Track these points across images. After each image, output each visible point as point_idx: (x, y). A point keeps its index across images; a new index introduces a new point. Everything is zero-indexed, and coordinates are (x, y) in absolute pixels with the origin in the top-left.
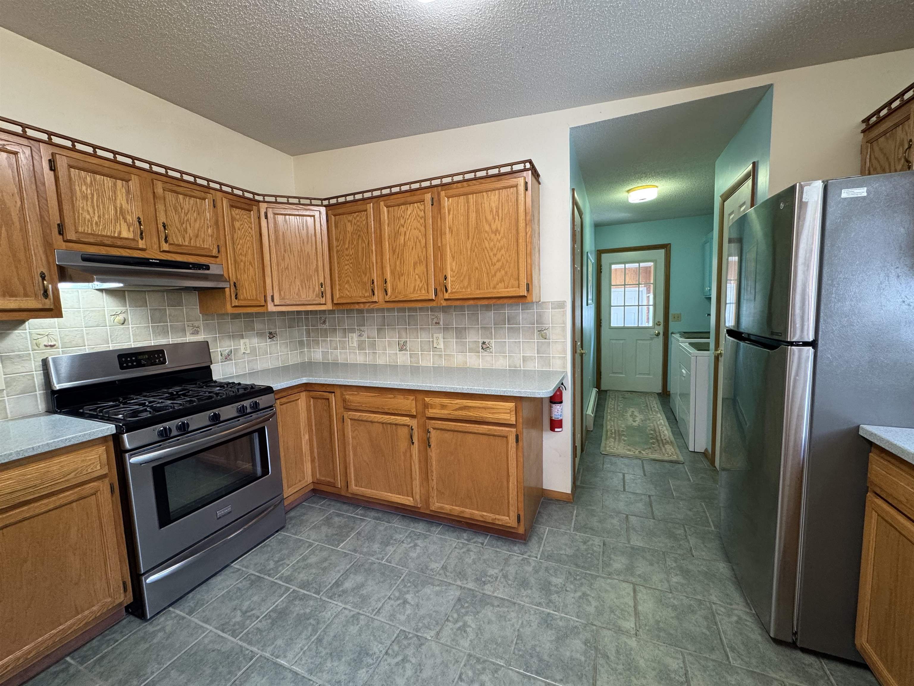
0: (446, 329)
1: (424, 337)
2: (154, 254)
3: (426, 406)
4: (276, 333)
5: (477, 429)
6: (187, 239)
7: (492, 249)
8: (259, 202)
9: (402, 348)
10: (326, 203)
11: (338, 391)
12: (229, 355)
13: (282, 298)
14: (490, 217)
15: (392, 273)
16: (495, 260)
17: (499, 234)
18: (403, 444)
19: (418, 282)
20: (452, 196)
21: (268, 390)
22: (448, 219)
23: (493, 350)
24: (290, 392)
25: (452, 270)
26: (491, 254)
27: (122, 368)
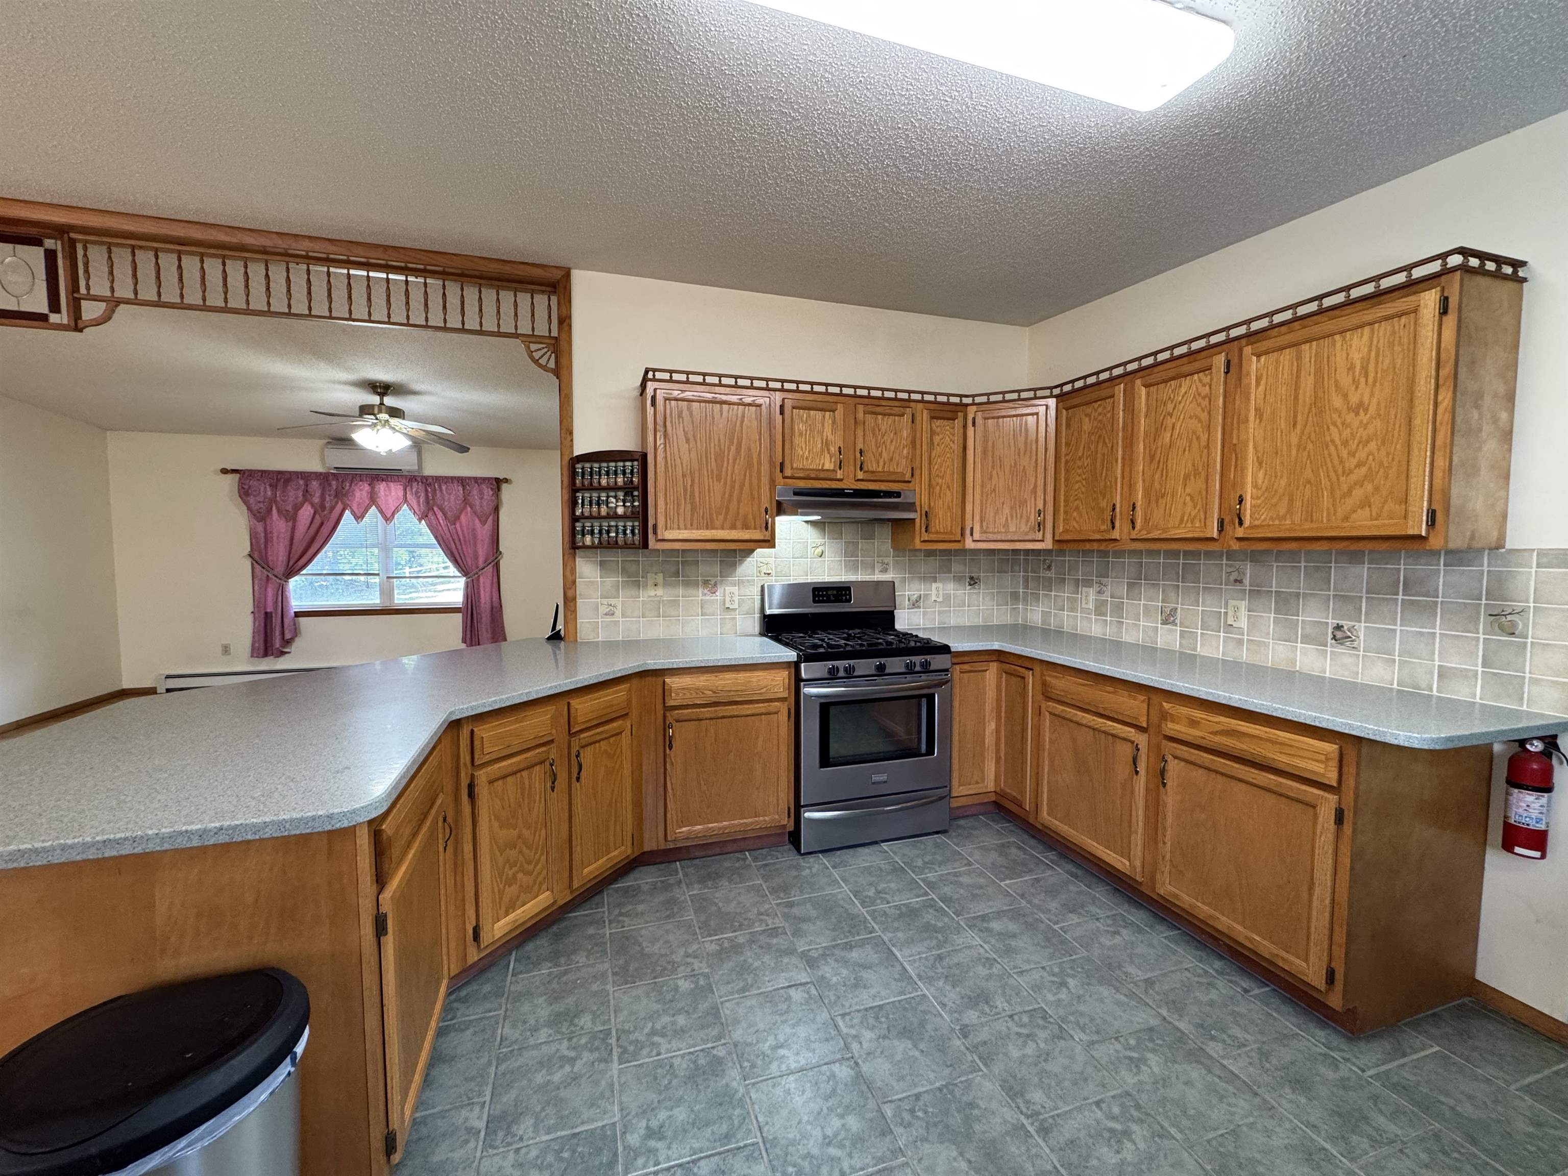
0: (1255, 593)
1: (1206, 605)
2: (849, 484)
3: (1165, 716)
4: (978, 579)
5: (1253, 776)
6: (881, 464)
7: (1345, 443)
8: (967, 405)
9: (1168, 619)
10: (1057, 391)
11: (1037, 669)
12: (917, 601)
13: (983, 532)
14: (1345, 380)
15: (1147, 492)
16: (1352, 462)
17: (1366, 411)
18: (1123, 770)
19: (1189, 508)
20: (1266, 353)
21: (945, 649)
22: (1256, 394)
23: (1361, 642)
24: (975, 658)
25: (1255, 486)
26: (1344, 453)
27: (815, 601)
